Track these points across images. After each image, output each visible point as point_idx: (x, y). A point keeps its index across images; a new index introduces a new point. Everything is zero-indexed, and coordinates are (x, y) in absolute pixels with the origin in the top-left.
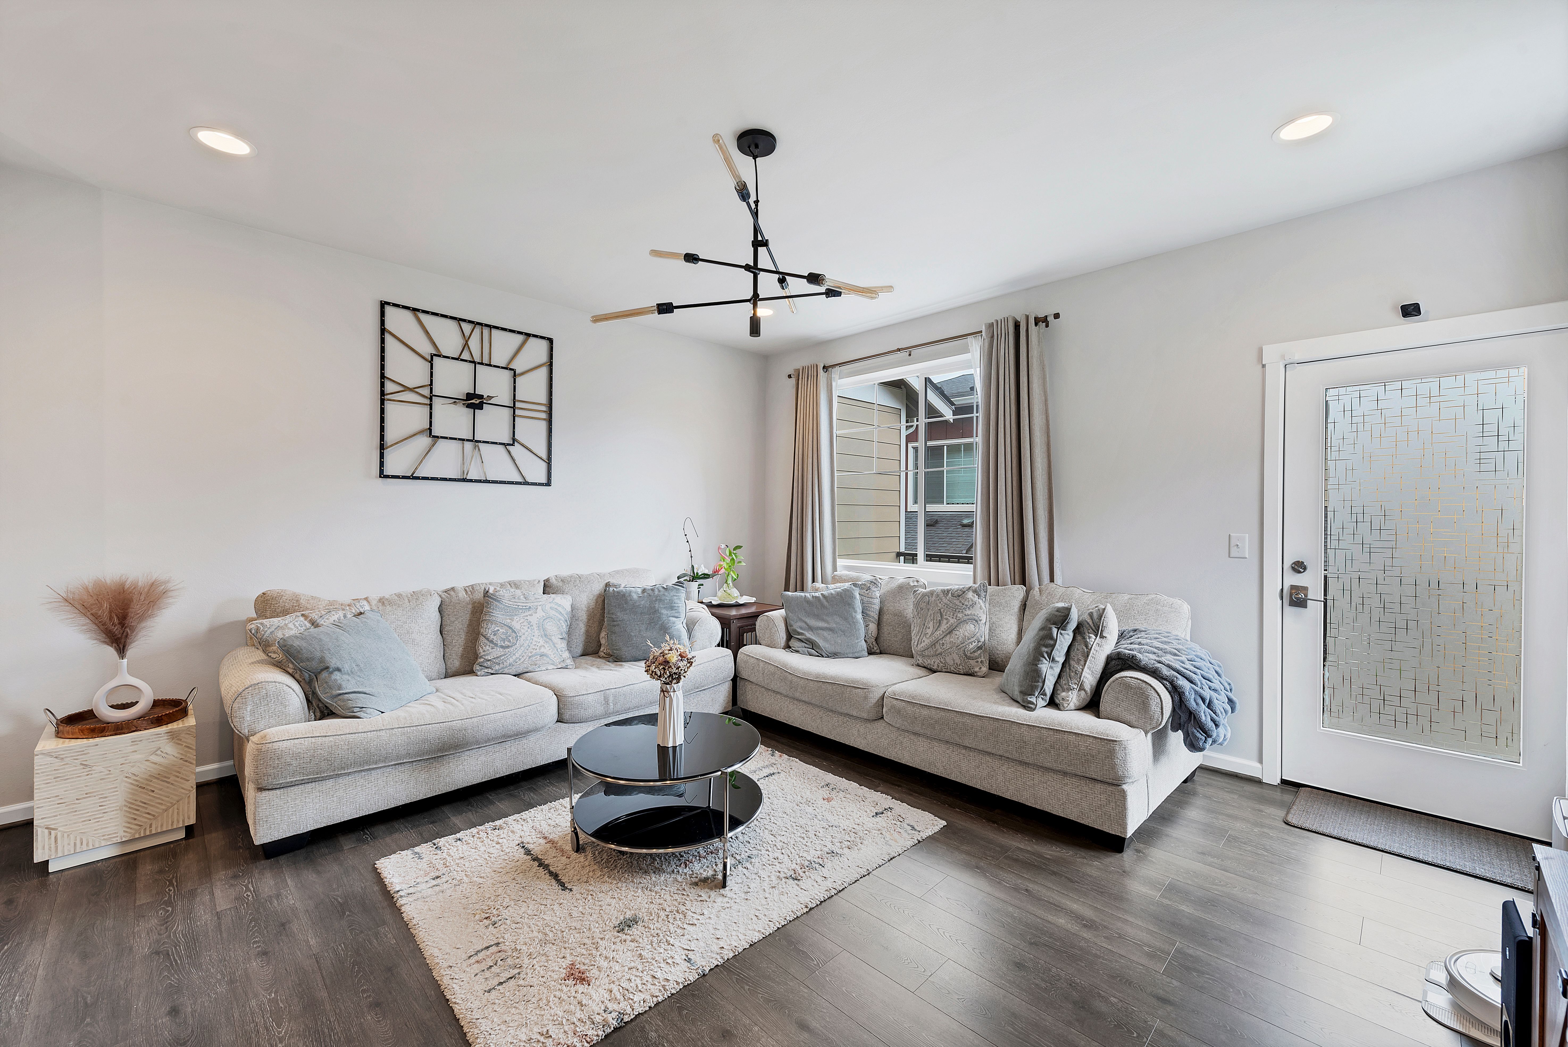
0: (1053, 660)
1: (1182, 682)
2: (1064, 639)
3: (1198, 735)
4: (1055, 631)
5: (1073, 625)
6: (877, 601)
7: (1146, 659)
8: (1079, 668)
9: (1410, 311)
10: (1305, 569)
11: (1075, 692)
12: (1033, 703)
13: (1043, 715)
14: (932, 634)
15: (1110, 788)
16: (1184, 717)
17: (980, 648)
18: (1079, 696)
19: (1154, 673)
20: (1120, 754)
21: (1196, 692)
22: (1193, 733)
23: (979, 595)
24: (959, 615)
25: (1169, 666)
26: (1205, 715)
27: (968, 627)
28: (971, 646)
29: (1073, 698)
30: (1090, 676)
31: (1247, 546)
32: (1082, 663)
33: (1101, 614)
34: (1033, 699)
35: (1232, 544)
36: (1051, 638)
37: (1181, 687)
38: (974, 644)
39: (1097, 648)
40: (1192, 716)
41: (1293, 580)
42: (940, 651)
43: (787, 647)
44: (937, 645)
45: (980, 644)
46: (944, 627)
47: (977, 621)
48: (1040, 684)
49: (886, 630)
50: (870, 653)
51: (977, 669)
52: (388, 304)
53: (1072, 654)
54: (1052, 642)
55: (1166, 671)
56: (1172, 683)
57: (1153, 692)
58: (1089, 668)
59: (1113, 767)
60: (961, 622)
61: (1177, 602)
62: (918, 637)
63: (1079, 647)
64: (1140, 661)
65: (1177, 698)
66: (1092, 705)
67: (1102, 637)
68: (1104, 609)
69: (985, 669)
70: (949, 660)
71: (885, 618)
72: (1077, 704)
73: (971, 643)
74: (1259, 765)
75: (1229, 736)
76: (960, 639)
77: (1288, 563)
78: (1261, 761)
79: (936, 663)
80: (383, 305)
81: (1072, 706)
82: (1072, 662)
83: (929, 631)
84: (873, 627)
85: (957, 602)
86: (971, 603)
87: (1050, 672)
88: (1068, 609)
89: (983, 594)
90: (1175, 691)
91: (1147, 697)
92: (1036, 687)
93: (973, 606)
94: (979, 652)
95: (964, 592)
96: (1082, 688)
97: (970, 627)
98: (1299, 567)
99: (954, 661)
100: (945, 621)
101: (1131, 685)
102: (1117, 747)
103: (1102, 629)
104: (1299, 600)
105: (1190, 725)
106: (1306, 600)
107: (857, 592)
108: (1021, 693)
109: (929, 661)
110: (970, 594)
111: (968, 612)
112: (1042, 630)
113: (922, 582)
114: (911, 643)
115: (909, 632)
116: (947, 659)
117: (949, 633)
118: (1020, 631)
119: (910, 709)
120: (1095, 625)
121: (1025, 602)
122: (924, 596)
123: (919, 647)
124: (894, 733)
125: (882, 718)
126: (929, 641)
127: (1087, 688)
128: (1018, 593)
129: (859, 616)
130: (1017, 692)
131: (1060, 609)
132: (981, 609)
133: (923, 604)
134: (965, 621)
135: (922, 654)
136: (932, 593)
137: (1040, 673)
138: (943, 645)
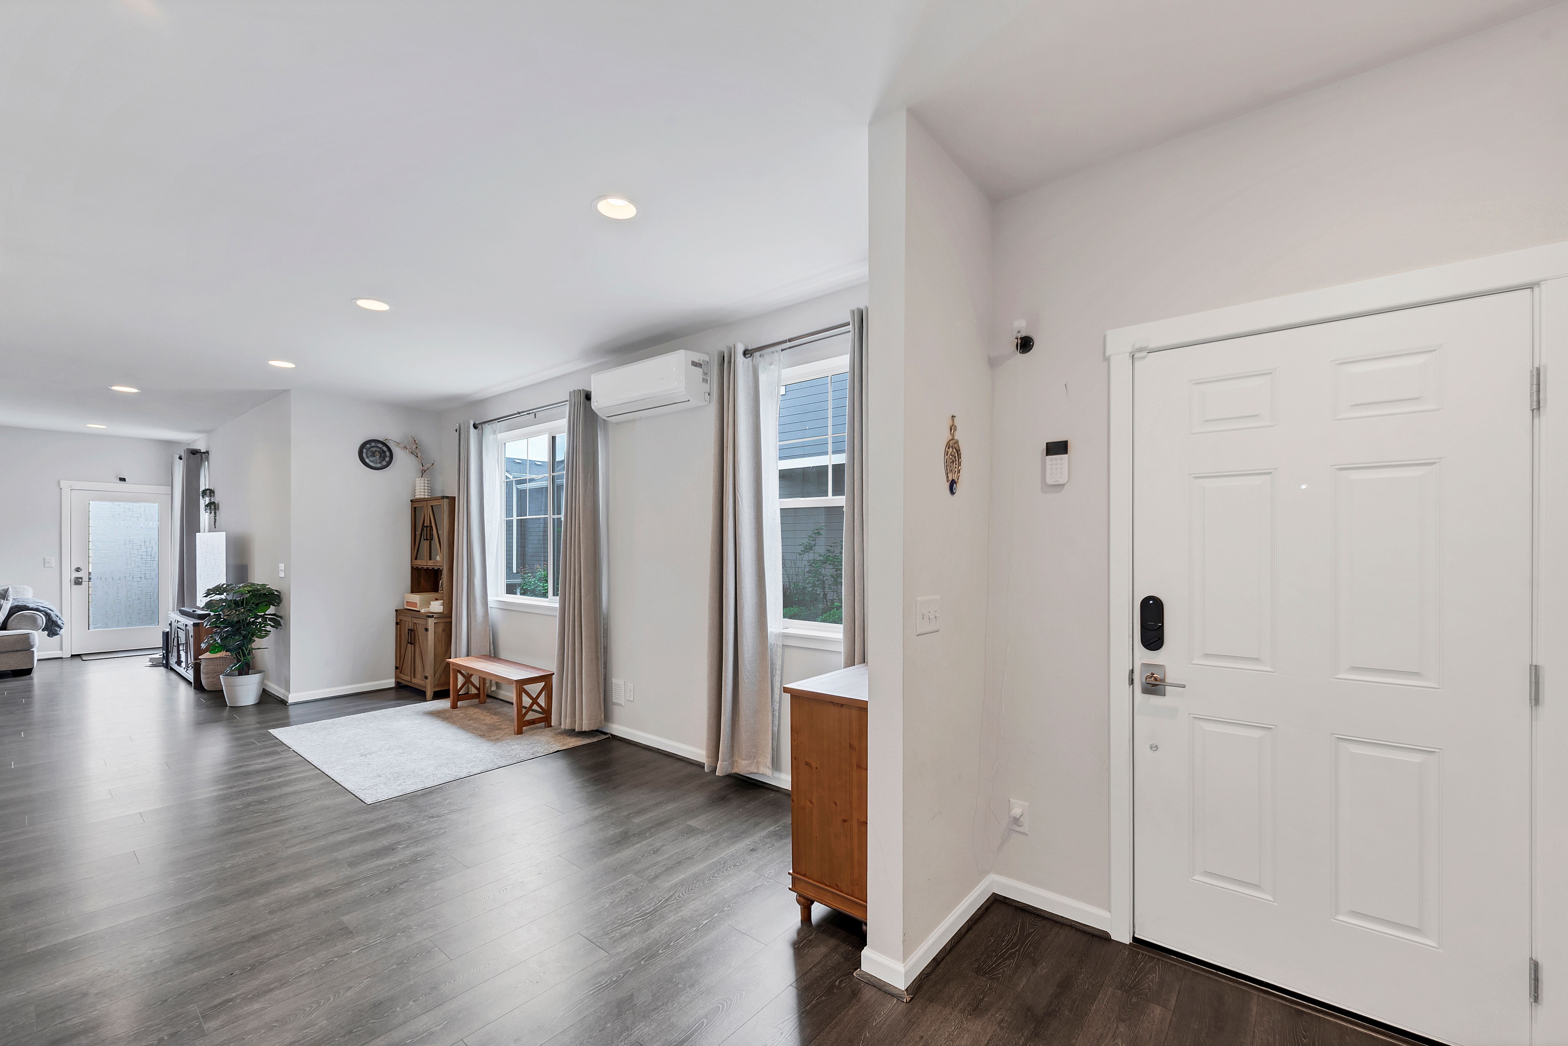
1: (49, 611)
3: (57, 629)
7: (31, 606)
9: (123, 480)
10: (81, 570)
15: (26, 652)
16: (50, 624)
19: (38, 610)
20: (32, 638)
21: (55, 614)
22: (53, 629)
25: (42, 607)
26: (59, 622)
30: (2, 617)
31: (54, 562)
33: (6, 591)
35: (46, 562)
37: (49, 613)
39: (6, 605)
40: (54, 623)
41: (75, 574)
55: (41, 609)
56: (45, 612)
57: (38, 616)
61: (27, 587)
64: (28, 606)
65: (48, 617)
66: (3, 627)
67: (7, 600)
68: (8, 589)
74: (64, 651)
77: (74, 568)
78: (65, 649)
90: (47, 615)
91: (36, 618)
98: (78, 570)
101: (26, 616)
102: (30, 635)
103: (7, 598)
104: (78, 582)
105: (52, 627)
106: (82, 582)
120: (3, 595)
127: (1, 621)
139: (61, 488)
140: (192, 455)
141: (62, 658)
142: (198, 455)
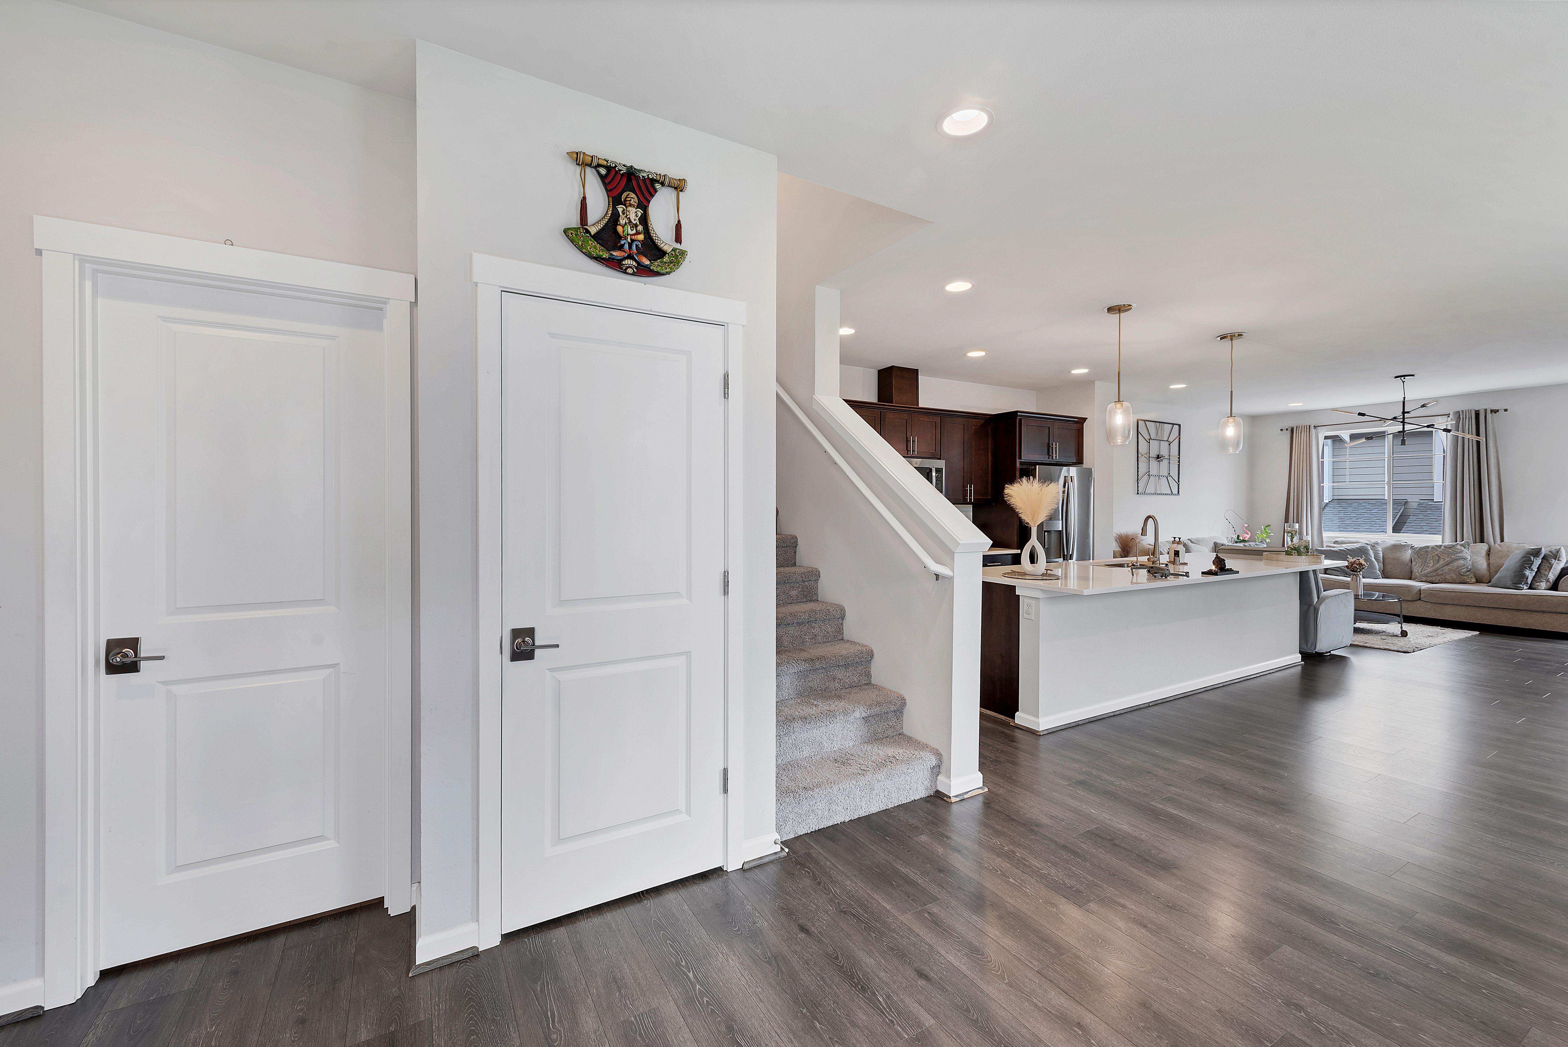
0: (1532, 570)
2: (1537, 562)
4: (1532, 558)
5: (1542, 556)
6: (1381, 553)
8: (1547, 573)
11: (1544, 583)
12: (1521, 587)
13: (1526, 591)
14: (1433, 565)
17: (1468, 571)
18: (1546, 584)
23: (1465, 547)
24: (1452, 556)
27: (1459, 562)
28: (1463, 570)
29: (1543, 585)
30: (1552, 576)
32: (1548, 571)
33: (1558, 551)
34: (1522, 586)
36: (1531, 561)
38: (1465, 569)
39: (1556, 565)
42: (1440, 573)
43: (1326, 574)
44: (1438, 571)
45: (1468, 569)
46: (1442, 562)
47: (1465, 559)
48: (1525, 580)
49: (1388, 567)
50: (1383, 578)
51: (1469, 580)
52: (1142, 420)
53: (1541, 568)
54: (1531, 562)
58: (1552, 573)
60: (1453, 561)
62: (1421, 568)
63: (1546, 565)
66: (1554, 587)
67: (1559, 560)
68: (1560, 549)
69: (1474, 580)
71: (1387, 561)
72: (1546, 587)
73: (1463, 569)
76: (1455, 567)
79: (1437, 579)
81: (1543, 588)
82: (1542, 571)
83: (1431, 565)
84: (1382, 565)
85: (1450, 550)
86: (1460, 551)
87: (1530, 575)
88: (1541, 549)
89: (1467, 547)
92: (1523, 581)
94: (1469, 573)
95: (1454, 546)
96: (1548, 581)
99: (1452, 577)
100: (1442, 560)
103: (1559, 558)
107: (1369, 547)
108: (1513, 583)
109: (1432, 579)
110: (1459, 547)
111: (1458, 555)
112: (1524, 557)
113: (1409, 543)
114: (1412, 572)
115: (1407, 568)
116: (1447, 577)
117: (1447, 565)
118: (1489, 565)
119: (1441, 594)
120: (1556, 555)
121: (1489, 551)
122: (1421, 548)
123: (1423, 573)
124: (1429, 606)
125: (1420, 600)
126: (1429, 570)
127: (1551, 581)
128: (1484, 547)
129: (1374, 559)
130: (1509, 583)
131: (1533, 549)
132: (1467, 554)
133: (1422, 553)
134: (1458, 560)
135: (1426, 575)
136: (1427, 547)
137: (1524, 575)
138: (1443, 570)
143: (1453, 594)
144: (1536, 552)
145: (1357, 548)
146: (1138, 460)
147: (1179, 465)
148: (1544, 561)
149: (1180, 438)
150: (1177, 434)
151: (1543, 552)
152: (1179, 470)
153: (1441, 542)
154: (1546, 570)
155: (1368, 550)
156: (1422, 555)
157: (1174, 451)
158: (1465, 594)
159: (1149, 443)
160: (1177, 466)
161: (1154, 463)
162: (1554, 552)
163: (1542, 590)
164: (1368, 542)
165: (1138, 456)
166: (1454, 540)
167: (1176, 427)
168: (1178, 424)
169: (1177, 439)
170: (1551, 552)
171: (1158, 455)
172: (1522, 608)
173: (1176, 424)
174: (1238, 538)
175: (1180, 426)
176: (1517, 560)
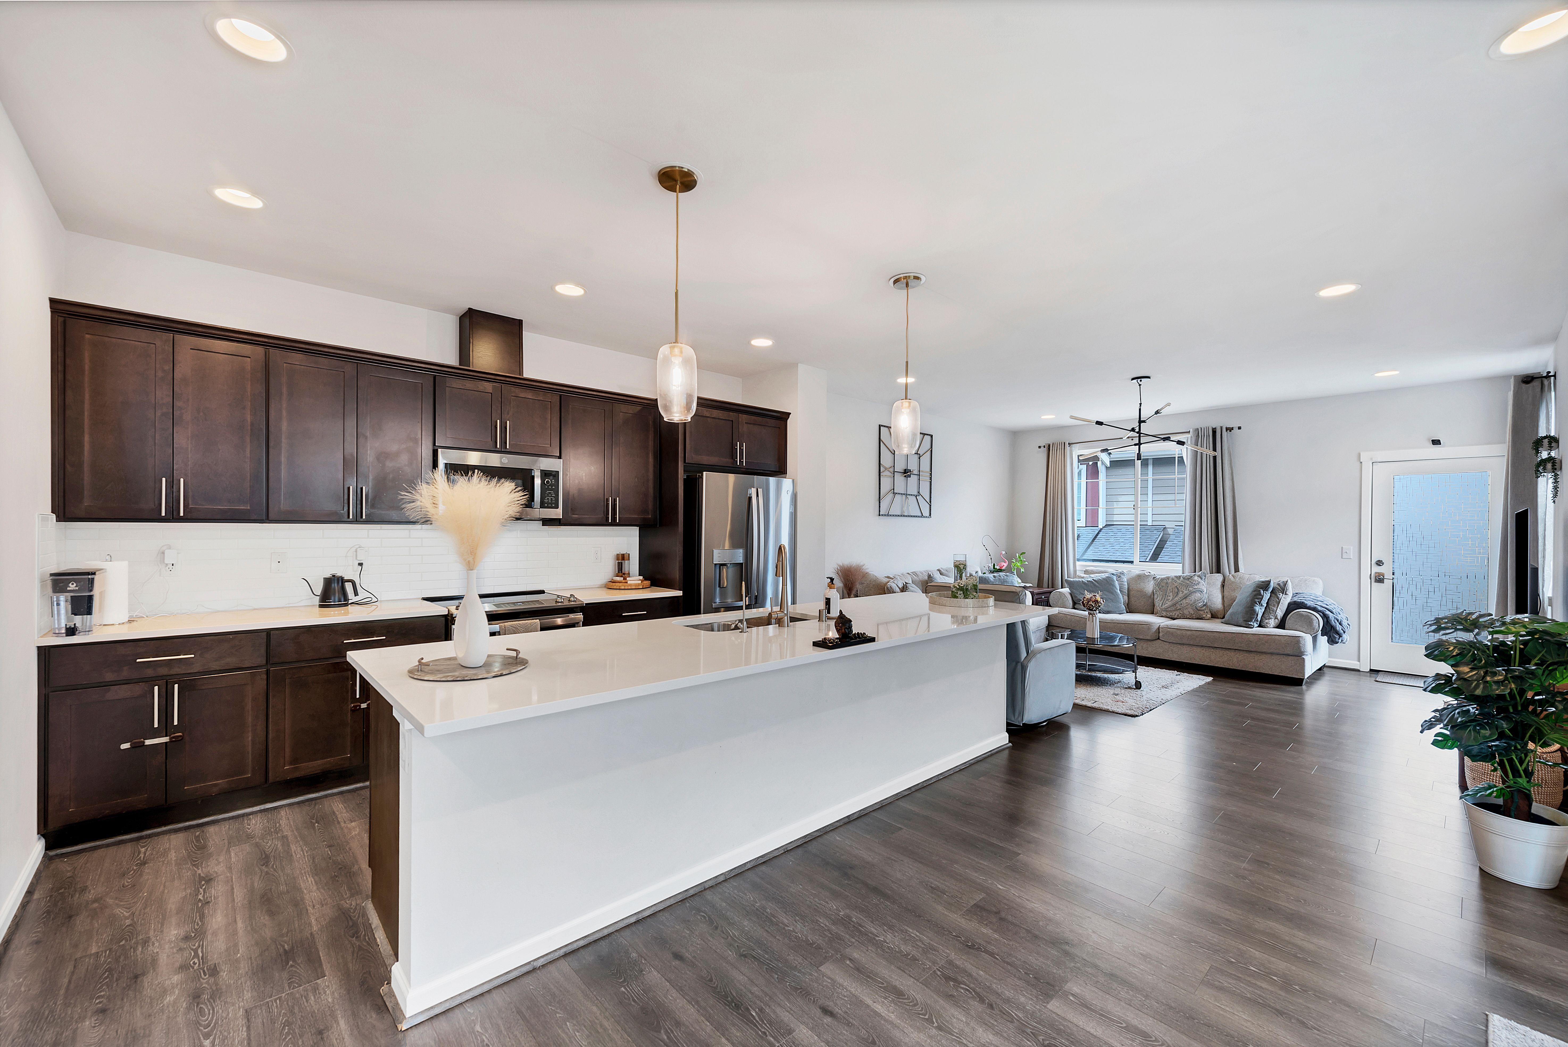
0: (1262, 605)
1: (1328, 612)
2: (1267, 596)
3: (1336, 636)
4: (1262, 592)
5: (1271, 589)
6: (1126, 584)
7: (1309, 603)
8: (1275, 609)
9: (1436, 442)
10: (1383, 564)
11: (1273, 620)
13: (1256, 630)
14: (1173, 599)
15: (1297, 658)
16: (1328, 629)
17: (1204, 605)
18: (1275, 621)
19: (1314, 609)
20: (1302, 642)
21: (1335, 618)
22: (1333, 636)
23: (1201, 578)
24: (1190, 588)
25: (1321, 606)
26: (1339, 628)
27: (1196, 595)
28: (1200, 605)
29: (1272, 622)
30: (1280, 613)
31: (1353, 553)
32: (1276, 606)
33: (1285, 584)
34: (1252, 624)
35: (1344, 552)
36: (1261, 595)
37: (1328, 615)
39: (1284, 599)
40: (1333, 628)
41: (1376, 569)
42: (1179, 607)
43: (1074, 608)
44: (1177, 605)
45: (1204, 603)
46: (1181, 595)
47: (1201, 592)
48: (1256, 616)
49: (1132, 599)
50: (1127, 612)
51: (1204, 616)
52: (882, 426)
53: (1270, 603)
54: (1261, 597)
55: (1319, 608)
56: (1323, 613)
57: (1314, 618)
58: (1280, 608)
59: (1299, 648)
60: (1191, 593)
61: (1317, 579)
62: (1162, 602)
63: (1274, 599)
64: (1307, 604)
65: (1325, 620)
66: (1281, 625)
67: (1286, 594)
68: (1286, 582)
69: (1209, 616)
70: (1186, 612)
71: (1132, 593)
72: (1274, 625)
73: (1200, 603)
74: (1358, 663)
75: (1348, 639)
76: (1193, 601)
77: (1374, 561)
78: (1359, 661)
79: (1176, 615)
80: (880, 426)
81: (1272, 626)
82: (1270, 606)
83: (1171, 598)
84: (1126, 597)
85: (1188, 582)
86: (1197, 582)
87: (1260, 610)
88: (1270, 581)
89: (1204, 578)
90: (1325, 617)
91: (1312, 620)
92: (1254, 618)
93: (1198, 584)
94: (1204, 608)
95: (1192, 577)
96: (1276, 618)
97: (1198, 595)
98: (1379, 563)
99: (1189, 613)
100: (1181, 592)
101: (1302, 615)
102: (1301, 639)
103: (1286, 591)
104: (1380, 579)
105: (1332, 632)
106: (1383, 579)
107: (1115, 578)
108: (1244, 621)
109: (1171, 614)
110: (1196, 578)
111: (1196, 587)
112: (1254, 591)
113: (1152, 573)
114: (1154, 606)
115: (1150, 601)
116: (1185, 612)
117: (1185, 598)
118: (1223, 597)
119: (1179, 632)
120: (1282, 588)
121: (1224, 582)
122: (1162, 580)
123: (1163, 607)
124: (1167, 646)
125: (1159, 639)
126: (1169, 604)
127: (1279, 618)
128: (1219, 578)
129: (1119, 592)
130: (1241, 621)
131: (1263, 582)
132: (1203, 585)
133: (1163, 584)
134: (1195, 592)
135: (1166, 610)
136: (1168, 578)
137: (1254, 611)
138: (1181, 604)
139: (1361, 463)
140: (1524, 385)
141: (1359, 671)
142: (1536, 384)
143: (1189, 633)
144: (1265, 585)
145: (1104, 579)
146: (880, 475)
147: (931, 482)
148: (1273, 595)
149: (932, 450)
150: (929, 447)
151: (1272, 585)
152: (931, 489)
153: (1181, 572)
154: (1274, 606)
155: (1113, 581)
156: (1163, 586)
157: (925, 466)
158: (1200, 633)
159: (894, 454)
160: (929, 483)
161: (899, 478)
162: (1282, 585)
163: (1271, 630)
164: (1114, 572)
165: (880, 470)
166: (1193, 571)
167: (927, 438)
168: (929, 435)
169: (929, 451)
170: (1279, 584)
171: (905, 470)
172: (1252, 650)
173: (927, 435)
174: (994, 568)
175: (932, 436)
176: (1248, 594)
